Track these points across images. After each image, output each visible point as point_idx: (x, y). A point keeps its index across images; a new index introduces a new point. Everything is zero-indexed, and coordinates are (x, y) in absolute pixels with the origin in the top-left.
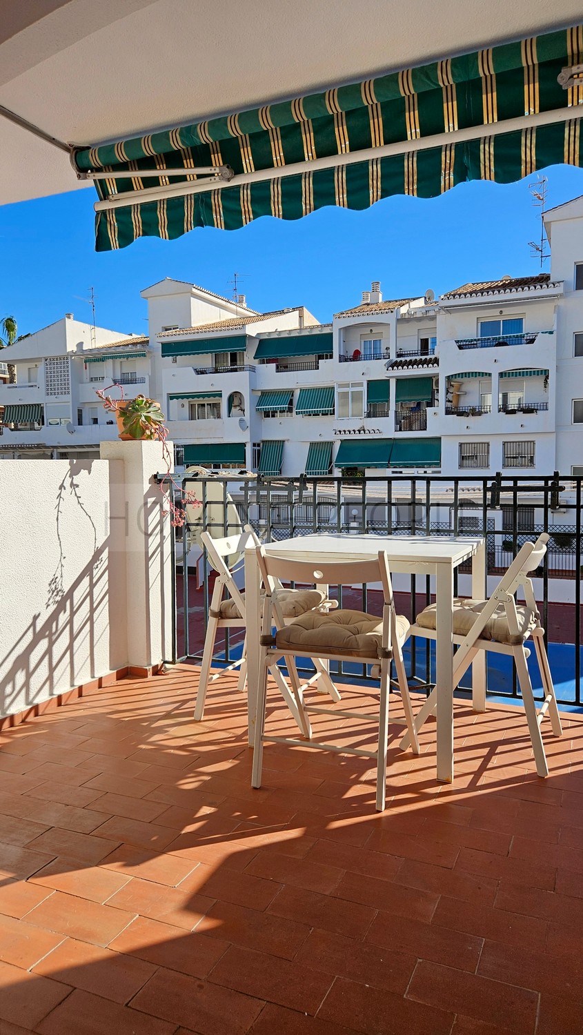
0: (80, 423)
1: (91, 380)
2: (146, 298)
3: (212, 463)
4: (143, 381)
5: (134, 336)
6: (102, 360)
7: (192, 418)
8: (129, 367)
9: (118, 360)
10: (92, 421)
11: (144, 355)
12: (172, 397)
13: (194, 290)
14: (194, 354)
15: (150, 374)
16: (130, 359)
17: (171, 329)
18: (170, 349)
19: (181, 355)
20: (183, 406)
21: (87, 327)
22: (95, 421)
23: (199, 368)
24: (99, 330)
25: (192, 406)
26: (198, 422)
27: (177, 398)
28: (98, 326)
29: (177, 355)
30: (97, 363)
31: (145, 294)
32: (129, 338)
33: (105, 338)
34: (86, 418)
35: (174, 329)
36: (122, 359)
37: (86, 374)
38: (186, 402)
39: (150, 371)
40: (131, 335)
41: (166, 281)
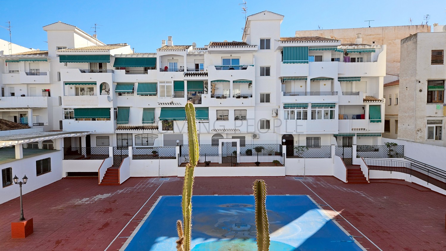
0: (3, 95)
1: (10, 72)
2: (46, 31)
3: (91, 118)
4: (45, 74)
5: (33, 50)
6: (18, 61)
7: (77, 94)
8: (34, 66)
9: (28, 63)
10: (10, 95)
11: (46, 61)
12: (66, 83)
13: (76, 29)
14: (80, 62)
15: (50, 71)
16: (35, 62)
17: (61, 48)
18: (64, 59)
19: (69, 62)
20: (71, 88)
21: (6, 43)
22: (13, 94)
23: (83, 69)
24: (14, 45)
25: (77, 89)
26: (80, 97)
27: (70, 84)
28: (13, 43)
29: (67, 62)
30: (14, 63)
31: (46, 28)
32: (30, 50)
33: (17, 50)
34: (7, 92)
35: (64, 48)
36: (29, 62)
37: (7, 68)
38: (73, 86)
39: (50, 69)
40: (31, 49)
41: (59, 23)
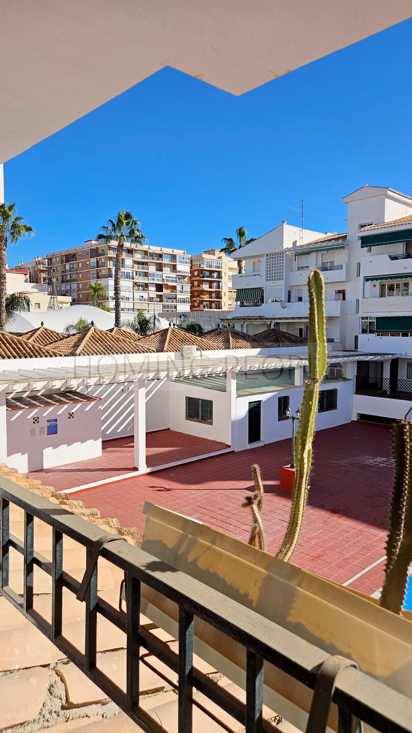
0: (289, 301)
1: (299, 269)
2: (347, 203)
3: (401, 332)
4: (341, 267)
5: (329, 234)
6: (308, 253)
7: (382, 295)
8: (328, 258)
9: (320, 253)
10: (297, 299)
11: (343, 248)
12: (367, 279)
13: (389, 192)
14: (390, 243)
15: (347, 262)
16: (329, 251)
17: (365, 226)
18: (368, 241)
19: (374, 246)
20: (375, 286)
21: (297, 229)
22: (300, 299)
23: (393, 255)
24: (306, 232)
25: (382, 286)
26: (387, 299)
27: (372, 280)
28: (305, 229)
29: (371, 246)
30: (304, 256)
31: (346, 200)
32: (325, 236)
33: (309, 237)
34: (294, 297)
35: (368, 225)
36: (322, 252)
37: (295, 265)
38: (378, 283)
39: (347, 259)
40: (326, 233)
41: (365, 188)
